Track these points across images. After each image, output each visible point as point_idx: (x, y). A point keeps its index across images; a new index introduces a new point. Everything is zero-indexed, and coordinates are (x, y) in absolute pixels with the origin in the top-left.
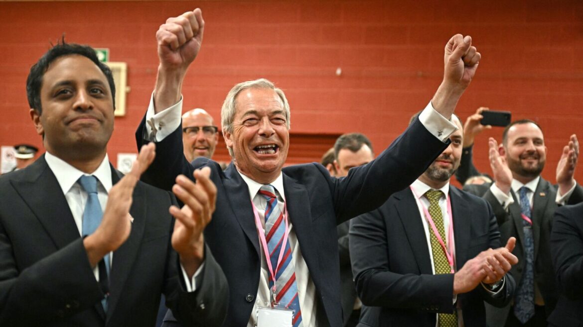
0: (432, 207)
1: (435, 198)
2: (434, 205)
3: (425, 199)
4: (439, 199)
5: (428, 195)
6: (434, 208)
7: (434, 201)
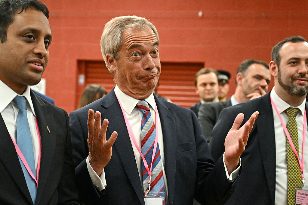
0: (290, 122)
1: (293, 115)
2: (292, 120)
3: (286, 115)
4: (296, 115)
5: (288, 112)
6: (291, 123)
7: (292, 117)
